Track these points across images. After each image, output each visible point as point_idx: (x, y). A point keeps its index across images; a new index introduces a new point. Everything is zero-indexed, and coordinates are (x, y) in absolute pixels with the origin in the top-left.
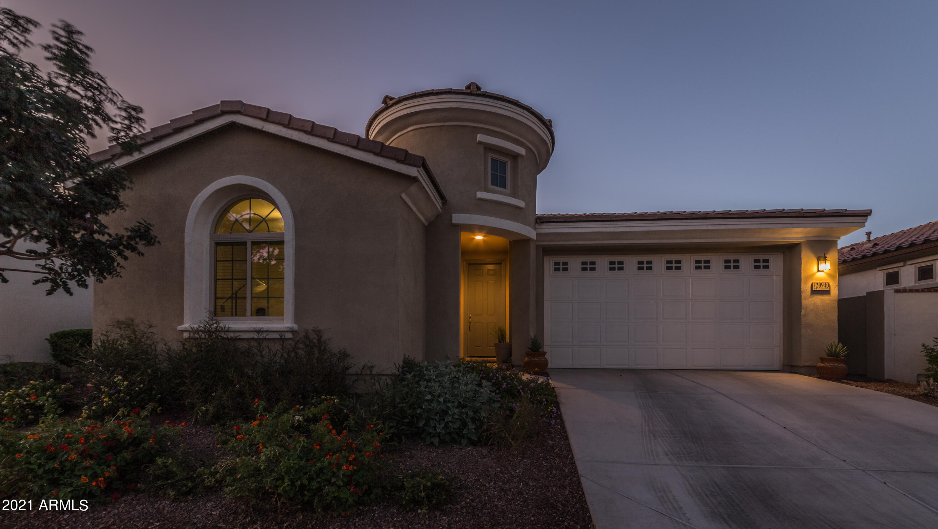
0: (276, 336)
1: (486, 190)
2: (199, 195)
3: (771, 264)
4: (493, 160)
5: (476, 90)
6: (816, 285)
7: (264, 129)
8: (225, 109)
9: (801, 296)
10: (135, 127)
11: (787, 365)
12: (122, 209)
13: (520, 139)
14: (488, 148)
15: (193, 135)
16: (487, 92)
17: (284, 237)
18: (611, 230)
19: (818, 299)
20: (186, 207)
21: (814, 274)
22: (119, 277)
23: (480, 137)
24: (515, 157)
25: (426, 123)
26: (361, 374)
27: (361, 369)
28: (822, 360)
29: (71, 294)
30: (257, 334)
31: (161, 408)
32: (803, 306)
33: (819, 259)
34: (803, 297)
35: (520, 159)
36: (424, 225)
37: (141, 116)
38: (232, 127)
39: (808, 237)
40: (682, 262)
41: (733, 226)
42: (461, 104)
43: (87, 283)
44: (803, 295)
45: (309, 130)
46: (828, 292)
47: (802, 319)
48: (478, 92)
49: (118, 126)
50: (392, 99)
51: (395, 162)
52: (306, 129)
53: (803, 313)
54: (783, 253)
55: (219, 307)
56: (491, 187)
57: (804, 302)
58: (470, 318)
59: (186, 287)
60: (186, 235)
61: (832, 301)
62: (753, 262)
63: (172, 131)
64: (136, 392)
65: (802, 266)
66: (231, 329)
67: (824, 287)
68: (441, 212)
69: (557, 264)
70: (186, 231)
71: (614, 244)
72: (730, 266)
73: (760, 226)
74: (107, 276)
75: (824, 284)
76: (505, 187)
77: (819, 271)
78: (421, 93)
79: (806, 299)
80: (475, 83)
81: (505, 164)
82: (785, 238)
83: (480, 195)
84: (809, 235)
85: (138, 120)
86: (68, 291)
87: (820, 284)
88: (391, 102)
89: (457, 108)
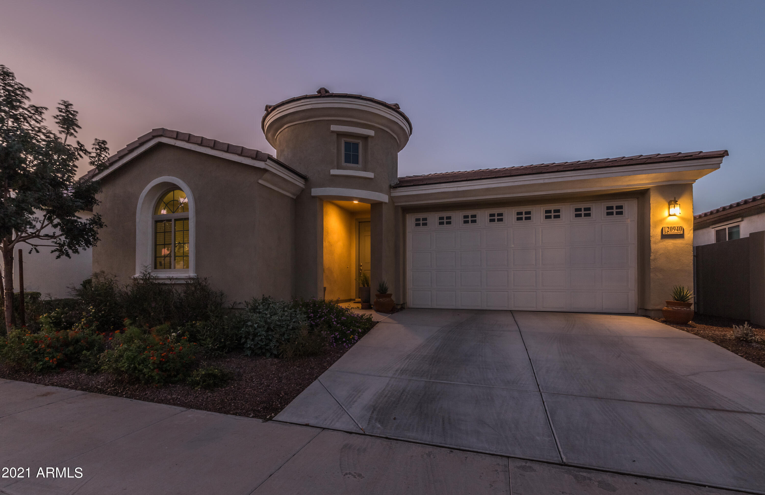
0: (183, 282)
1: (339, 168)
2: (143, 191)
3: (626, 210)
4: (346, 143)
5: (325, 93)
6: (667, 229)
7: (175, 145)
8: (155, 134)
9: (650, 241)
10: (103, 154)
11: (640, 309)
12: (97, 205)
13: (369, 123)
14: (340, 135)
15: (138, 153)
16: (333, 93)
17: (188, 215)
18: (455, 189)
19: (670, 243)
20: (137, 199)
21: (665, 219)
22: (95, 246)
23: (334, 128)
24: (366, 138)
25: (294, 122)
26: (232, 308)
27: (232, 305)
28: (668, 303)
29: (70, 258)
30: (170, 281)
31: (113, 327)
32: (652, 251)
33: (670, 204)
34: (652, 242)
35: (370, 140)
36: (292, 198)
37: (106, 146)
38: (160, 145)
39: (656, 182)
40: (532, 213)
41: (570, 178)
42: (314, 105)
43: (79, 251)
44: (652, 239)
45: (200, 142)
46: (681, 236)
47: (651, 263)
48: (327, 94)
49: (94, 155)
50: (270, 107)
51: (250, 159)
52: (198, 142)
53: (652, 257)
54: (637, 198)
55: (158, 263)
56: (344, 164)
57: (653, 246)
58: (361, 266)
59: (137, 250)
60: (137, 217)
61: (687, 244)
62: (605, 208)
63: (127, 152)
64: (99, 316)
65: (651, 211)
66: (159, 278)
67: (676, 231)
68: (304, 188)
69: (418, 220)
70: (137, 215)
71: (456, 201)
72: (581, 214)
73: (599, 176)
74: (90, 246)
75: (676, 228)
76: (357, 163)
77: (670, 215)
78: (287, 101)
79: (655, 243)
80: (324, 88)
81: (357, 145)
82: (631, 185)
83: (334, 172)
84: (657, 181)
85: (105, 149)
86: (68, 255)
87: (672, 228)
88: (270, 110)
89: (311, 109)
